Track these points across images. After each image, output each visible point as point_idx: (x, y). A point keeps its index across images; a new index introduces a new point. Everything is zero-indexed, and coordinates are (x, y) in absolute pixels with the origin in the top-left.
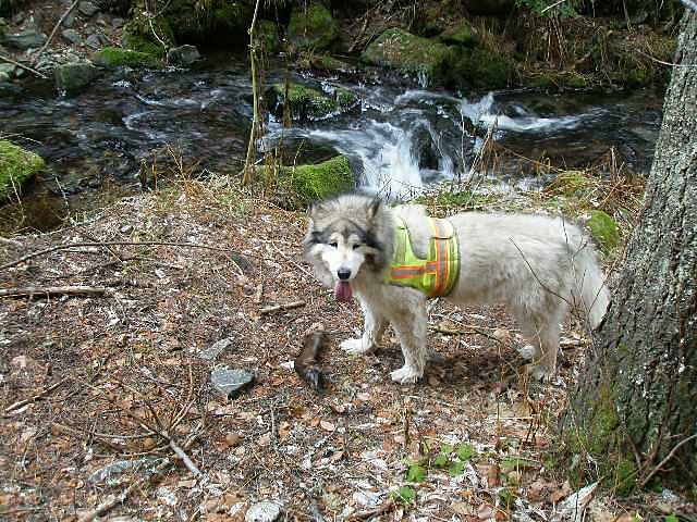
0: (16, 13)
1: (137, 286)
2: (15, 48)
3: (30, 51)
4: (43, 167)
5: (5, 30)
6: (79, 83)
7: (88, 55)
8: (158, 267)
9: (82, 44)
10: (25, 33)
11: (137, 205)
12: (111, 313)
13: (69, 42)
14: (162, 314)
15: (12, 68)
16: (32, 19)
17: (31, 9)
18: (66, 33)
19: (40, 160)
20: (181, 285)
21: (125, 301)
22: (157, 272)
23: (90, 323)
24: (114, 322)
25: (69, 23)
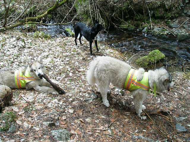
0: (174, 19)
1: (168, 95)
2: (171, 27)
3: (174, 29)
4: (164, 58)
5: (170, 23)
6: (183, 39)
7: (188, 32)
8: (176, 92)
9: (187, 29)
10: (174, 24)
11: (179, 75)
12: (159, 100)
13: (184, 28)
14: (171, 104)
15: (168, 32)
16: (177, 21)
17: (178, 18)
18: (184, 26)
19: (164, 56)
20: (180, 99)
21: (163, 98)
22: (175, 93)
23: (153, 100)
24: (159, 102)
25: (186, 23)
